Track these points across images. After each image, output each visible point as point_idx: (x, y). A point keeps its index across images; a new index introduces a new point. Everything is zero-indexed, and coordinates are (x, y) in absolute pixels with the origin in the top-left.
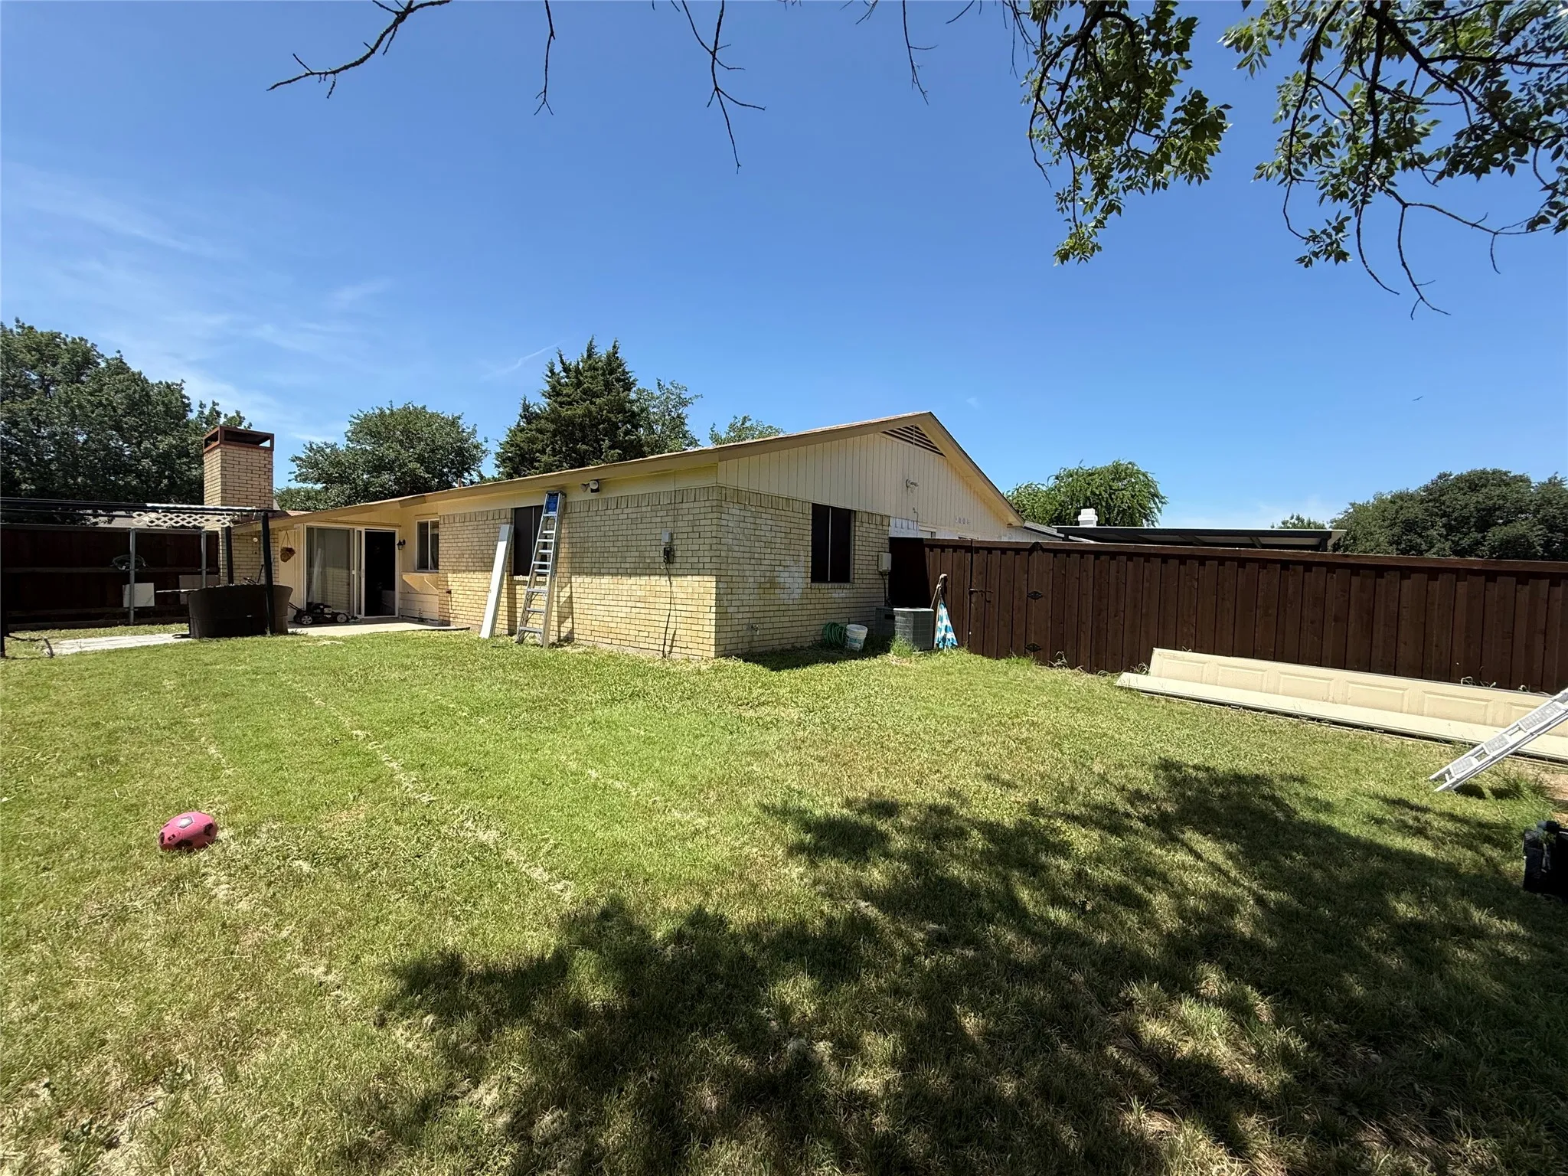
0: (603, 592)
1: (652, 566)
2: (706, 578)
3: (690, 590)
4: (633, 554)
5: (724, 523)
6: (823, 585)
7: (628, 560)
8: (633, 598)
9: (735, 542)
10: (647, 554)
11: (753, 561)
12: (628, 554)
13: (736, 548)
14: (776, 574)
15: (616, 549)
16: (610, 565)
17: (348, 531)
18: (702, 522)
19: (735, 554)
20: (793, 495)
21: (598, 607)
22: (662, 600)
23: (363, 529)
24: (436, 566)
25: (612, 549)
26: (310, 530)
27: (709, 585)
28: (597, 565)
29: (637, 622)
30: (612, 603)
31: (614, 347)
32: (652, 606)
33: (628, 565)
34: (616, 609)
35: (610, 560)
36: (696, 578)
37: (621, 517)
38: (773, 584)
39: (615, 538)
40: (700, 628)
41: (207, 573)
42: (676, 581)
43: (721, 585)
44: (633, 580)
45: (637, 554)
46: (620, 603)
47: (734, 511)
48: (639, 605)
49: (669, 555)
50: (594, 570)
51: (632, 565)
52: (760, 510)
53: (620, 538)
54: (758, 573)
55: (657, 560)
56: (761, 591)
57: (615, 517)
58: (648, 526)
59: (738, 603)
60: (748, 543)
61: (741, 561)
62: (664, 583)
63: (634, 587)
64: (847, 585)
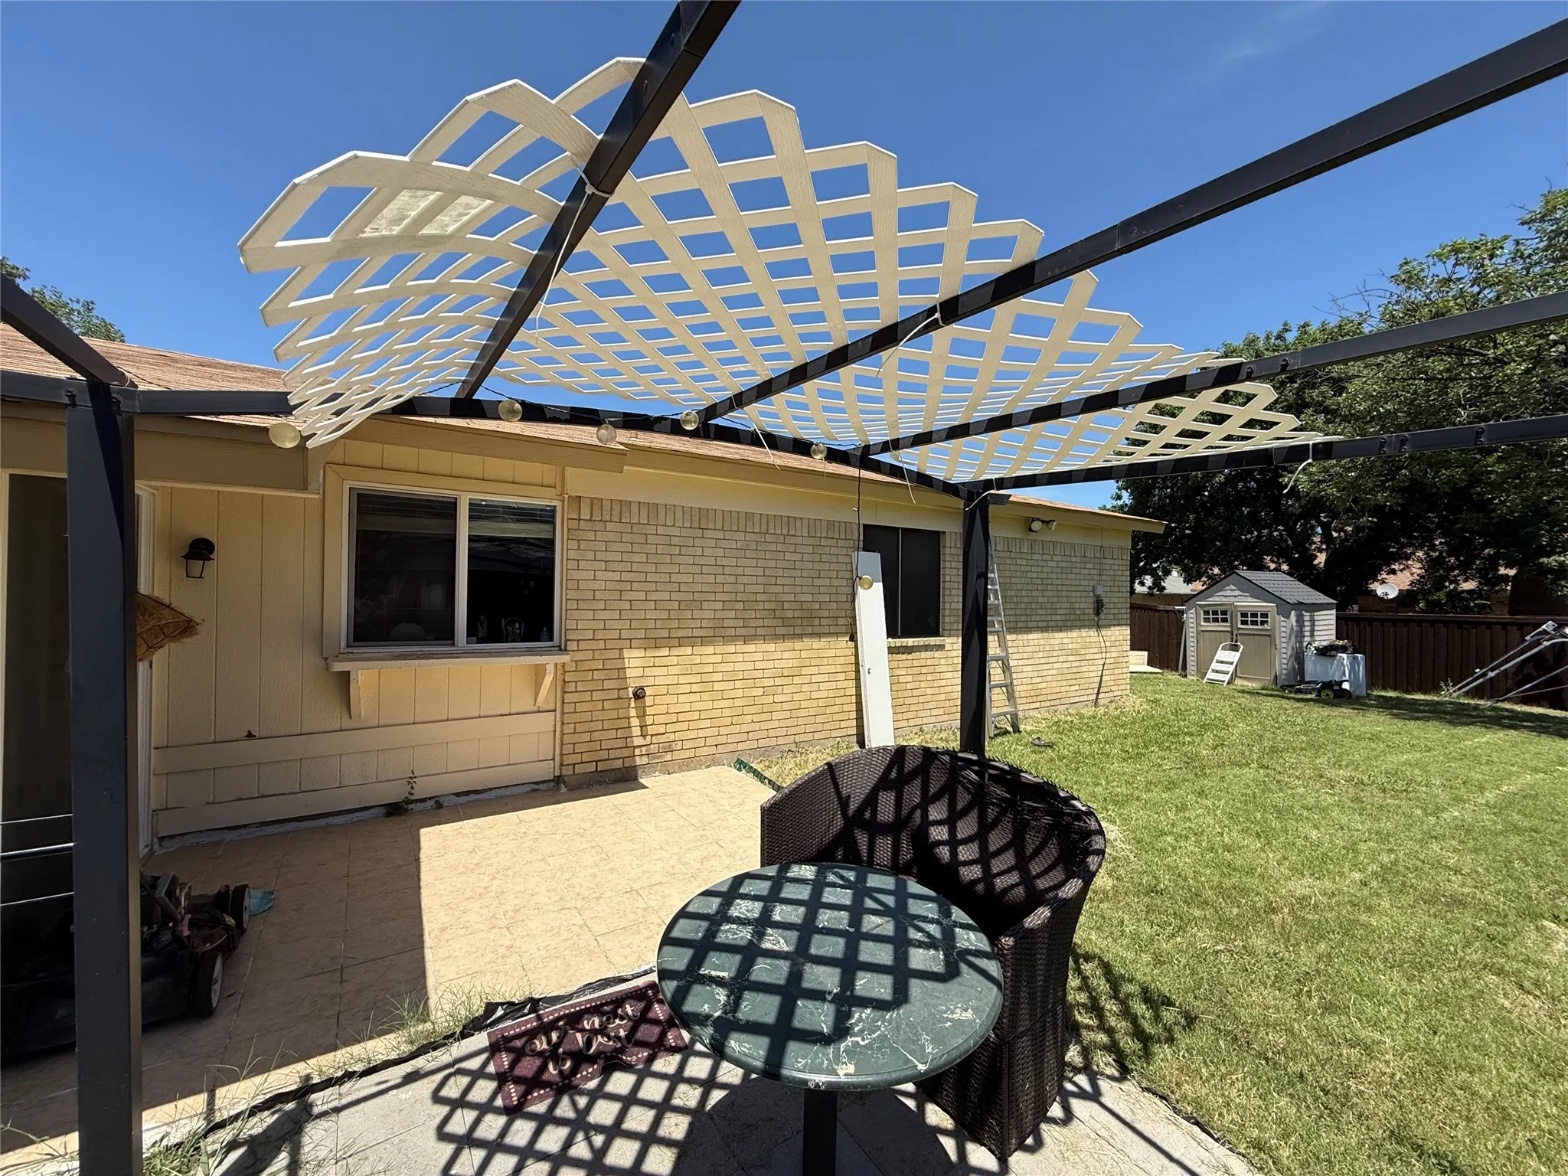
0: (1031, 649)
1: (1082, 617)
2: (1124, 627)
3: (1114, 639)
4: (1063, 605)
7: (1059, 611)
8: (1064, 652)
10: (1077, 605)
12: (1059, 606)
15: (1046, 600)
16: (1039, 618)
18: (1121, 578)
21: (1025, 669)
22: (1092, 651)
25: (1040, 600)
27: (1125, 633)
28: (1023, 618)
29: (1069, 676)
30: (1042, 661)
32: (1082, 657)
33: (1058, 617)
34: (1046, 667)
35: (1039, 612)
36: (1115, 629)
37: (1051, 564)
39: (1044, 587)
40: (1121, 671)
42: (1103, 633)
44: (1064, 634)
45: (1068, 605)
46: (1051, 660)
48: (1071, 658)
49: (1098, 607)
50: (1020, 625)
51: (1063, 618)
53: (1050, 588)
55: (1087, 612)
57: (1043, 563)
58: (1078, 577)
62: (1093, 634)
63: (1065, 641)
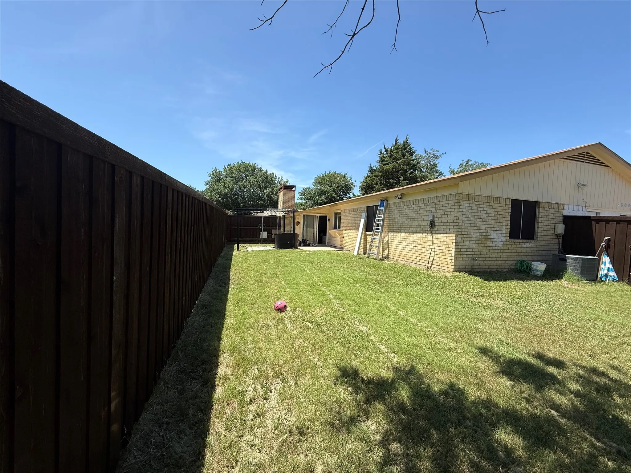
0: (401, 239)
1: (424, 229)
2: (450, 235)
3: (442, 240)
4: (415, 224)
5: (461, 210)
6: (517, 241)
7: (413, 226)
8: (414, 243)
9: (466, 219)
10: (422, 224)
11: (475, 228)
12: (413, 224)
13: (467, 222)
14: (488, 234)
15: (408, 222)
16: (405, 229)
17: (314, 216)
18: (449, 210)
19: (466, 225)
20: (500, 195)
21: (399, 246)
22: (428, 244)
23: (318, 215)
24: (339, 228)
25: (406, 222)
26: (304, 215)
27: (452, 238)
28: (399, 229)
29: (416, 253)
30: (405, 244)
31: (407, 138)
32: (423, 246)
33: (413, 229)
34: (407, 247)
35: (405, 226)
36: (445, 235)
37: (410, 209)
38: (486, 239)
39: (408, 218)
40: (447, 257)
41: (279, 229)
42: (435, 236)
43: (458, 239)
44: (415, 235)
45: (417, 224)
46: (409, 244)
47: (466, 205)
48: (417, 245)
49: (432, 225)
50: (398, 231)
51: (415, 229)
52: (481, 203)
53: (410, 217)
54: (478, 234)
55: (426, 227)
56: (480, 242)
57: (408, 209)
58: (423, 212)
59: (467, 247)
60: (473, 219)
61: (469, 228)
62: (429, 237)
63: (415, 238)
64: (533, 241)
